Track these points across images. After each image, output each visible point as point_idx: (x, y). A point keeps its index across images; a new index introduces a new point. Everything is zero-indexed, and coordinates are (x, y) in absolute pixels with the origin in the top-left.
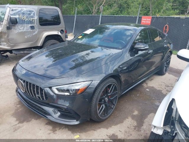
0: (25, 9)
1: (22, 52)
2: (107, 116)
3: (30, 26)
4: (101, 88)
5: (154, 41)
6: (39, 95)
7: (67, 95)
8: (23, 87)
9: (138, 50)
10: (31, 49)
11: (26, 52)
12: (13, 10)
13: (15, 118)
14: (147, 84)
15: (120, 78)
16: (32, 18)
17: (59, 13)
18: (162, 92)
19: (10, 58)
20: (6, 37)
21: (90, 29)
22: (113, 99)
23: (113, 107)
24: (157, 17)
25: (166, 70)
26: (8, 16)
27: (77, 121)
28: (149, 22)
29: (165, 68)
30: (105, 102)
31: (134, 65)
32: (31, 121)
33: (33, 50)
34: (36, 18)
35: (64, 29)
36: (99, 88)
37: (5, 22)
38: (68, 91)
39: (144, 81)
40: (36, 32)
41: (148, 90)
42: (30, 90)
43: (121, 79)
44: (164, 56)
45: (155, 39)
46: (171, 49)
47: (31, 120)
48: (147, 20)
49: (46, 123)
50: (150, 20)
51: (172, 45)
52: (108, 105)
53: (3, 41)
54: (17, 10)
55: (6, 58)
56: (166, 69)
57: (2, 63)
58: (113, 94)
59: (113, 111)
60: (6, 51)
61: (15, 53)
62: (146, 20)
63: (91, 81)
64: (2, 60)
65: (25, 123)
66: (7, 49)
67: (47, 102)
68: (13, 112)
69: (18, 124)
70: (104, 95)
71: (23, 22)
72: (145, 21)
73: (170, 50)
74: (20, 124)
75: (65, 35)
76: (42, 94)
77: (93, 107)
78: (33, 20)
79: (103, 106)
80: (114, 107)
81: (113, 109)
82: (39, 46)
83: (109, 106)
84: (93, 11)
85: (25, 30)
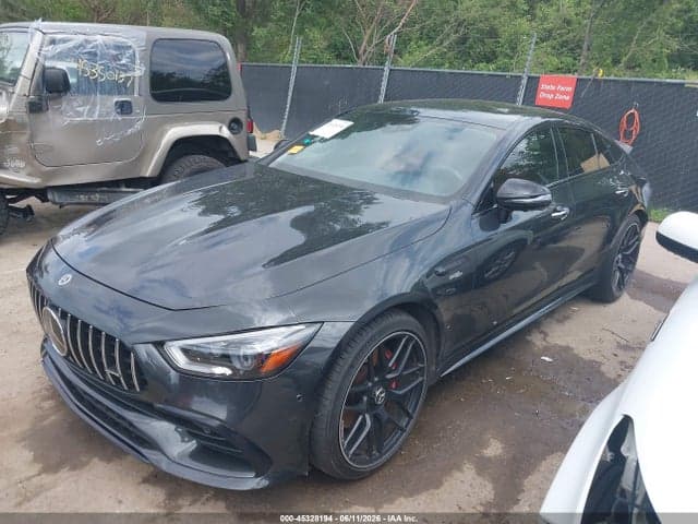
0: (100, 39)
1: (83, 198)
2: (380, 460)
3: (117, 103)
4: (356, 351)
5: (581, 170)
6: (116, 371)
7: (223, 377)
8: (60, 336)
9: (510, 206)
10: (118, 187)
11: (97, 197)
12: (53, 42)
13: (30, 451)
14: (546, 335)
15: (436, 312)
16: (125, 71)
17: (225, 56)
18: (603, 368)
19: (42, 217)
20: (24, 139)
21: (335, 121)
22: (406, 394)
23: (404, 424)
24: (595, 80)
25: (621, 284)
26: (36, 64)
27: (257, 476)
28: (567, 98)
29: (618, 274)
30: (372, 404)
31: (498, 261)
32: (88, 468)
33: (124, 189)
34: (140, 71)
35: (242, 117)
36: (349, 349)
37: (23, 86)
38: (225, 359)
39: (536, 325)
40: (138, 126)
41: (547, 359)
42: (85, 348)
43: (438, 316)
44: (616, 231)
45: (583, 165)
46: (643, 206)
47: (87, 463)
48: (557, 91)
49: (145, 475)
50: (570, 89)
51: (646, 188)
52: (385, 416)
53: (14, 157)
54: (69, 41)
55: (25, 216)
56: (622, 278)
57: (7, 236)
58: (405, 373)
59: (406, 440)
60: (25, 192)
61: (57, 200)
62: (553, 88)
63: (319, 325)
64: (6, 224)
65: (64, 474)
66: (27, 183)
67: (144, 397)
68: (26, 426)
69: (39, 475)
70: (369, 378)
71: (91, 86)
72: (550, 92)
73: (638, 207)
74: (43, 476)
75: (248, 139)
76: (126, 367)
77: (324, 427)
78: (128, 78)
79: (364, 420)
80: (408, 423)
81: (403, 430)
82: (149, 178)
83: (389, 421)
84: (361, 52)
85: (96, 118)
